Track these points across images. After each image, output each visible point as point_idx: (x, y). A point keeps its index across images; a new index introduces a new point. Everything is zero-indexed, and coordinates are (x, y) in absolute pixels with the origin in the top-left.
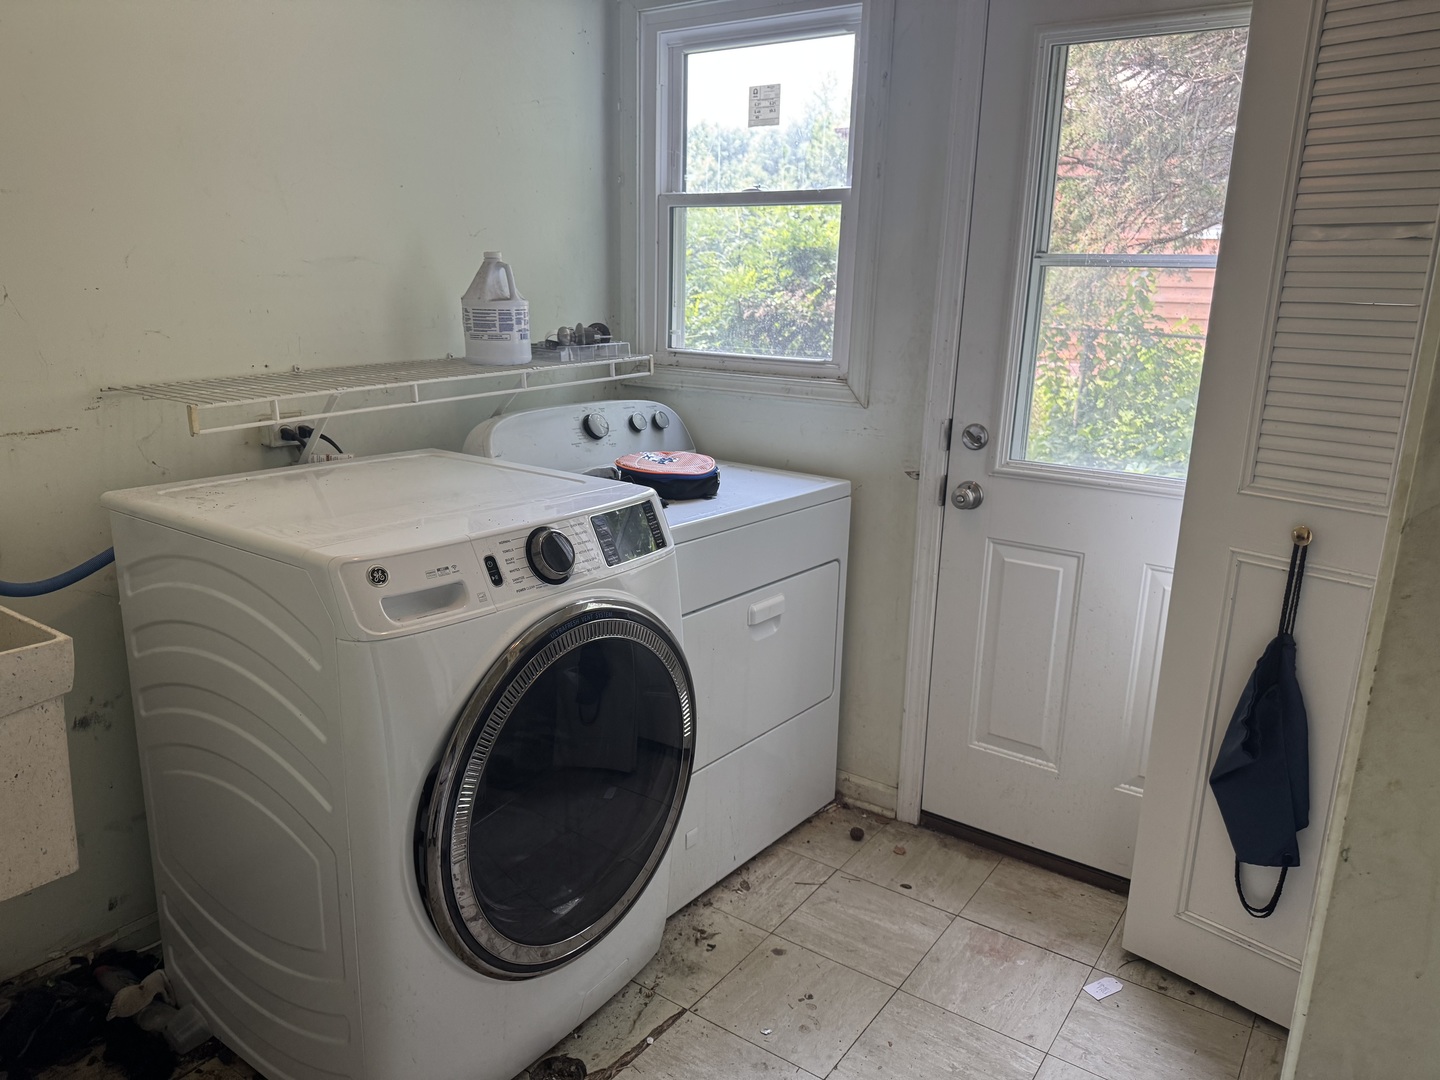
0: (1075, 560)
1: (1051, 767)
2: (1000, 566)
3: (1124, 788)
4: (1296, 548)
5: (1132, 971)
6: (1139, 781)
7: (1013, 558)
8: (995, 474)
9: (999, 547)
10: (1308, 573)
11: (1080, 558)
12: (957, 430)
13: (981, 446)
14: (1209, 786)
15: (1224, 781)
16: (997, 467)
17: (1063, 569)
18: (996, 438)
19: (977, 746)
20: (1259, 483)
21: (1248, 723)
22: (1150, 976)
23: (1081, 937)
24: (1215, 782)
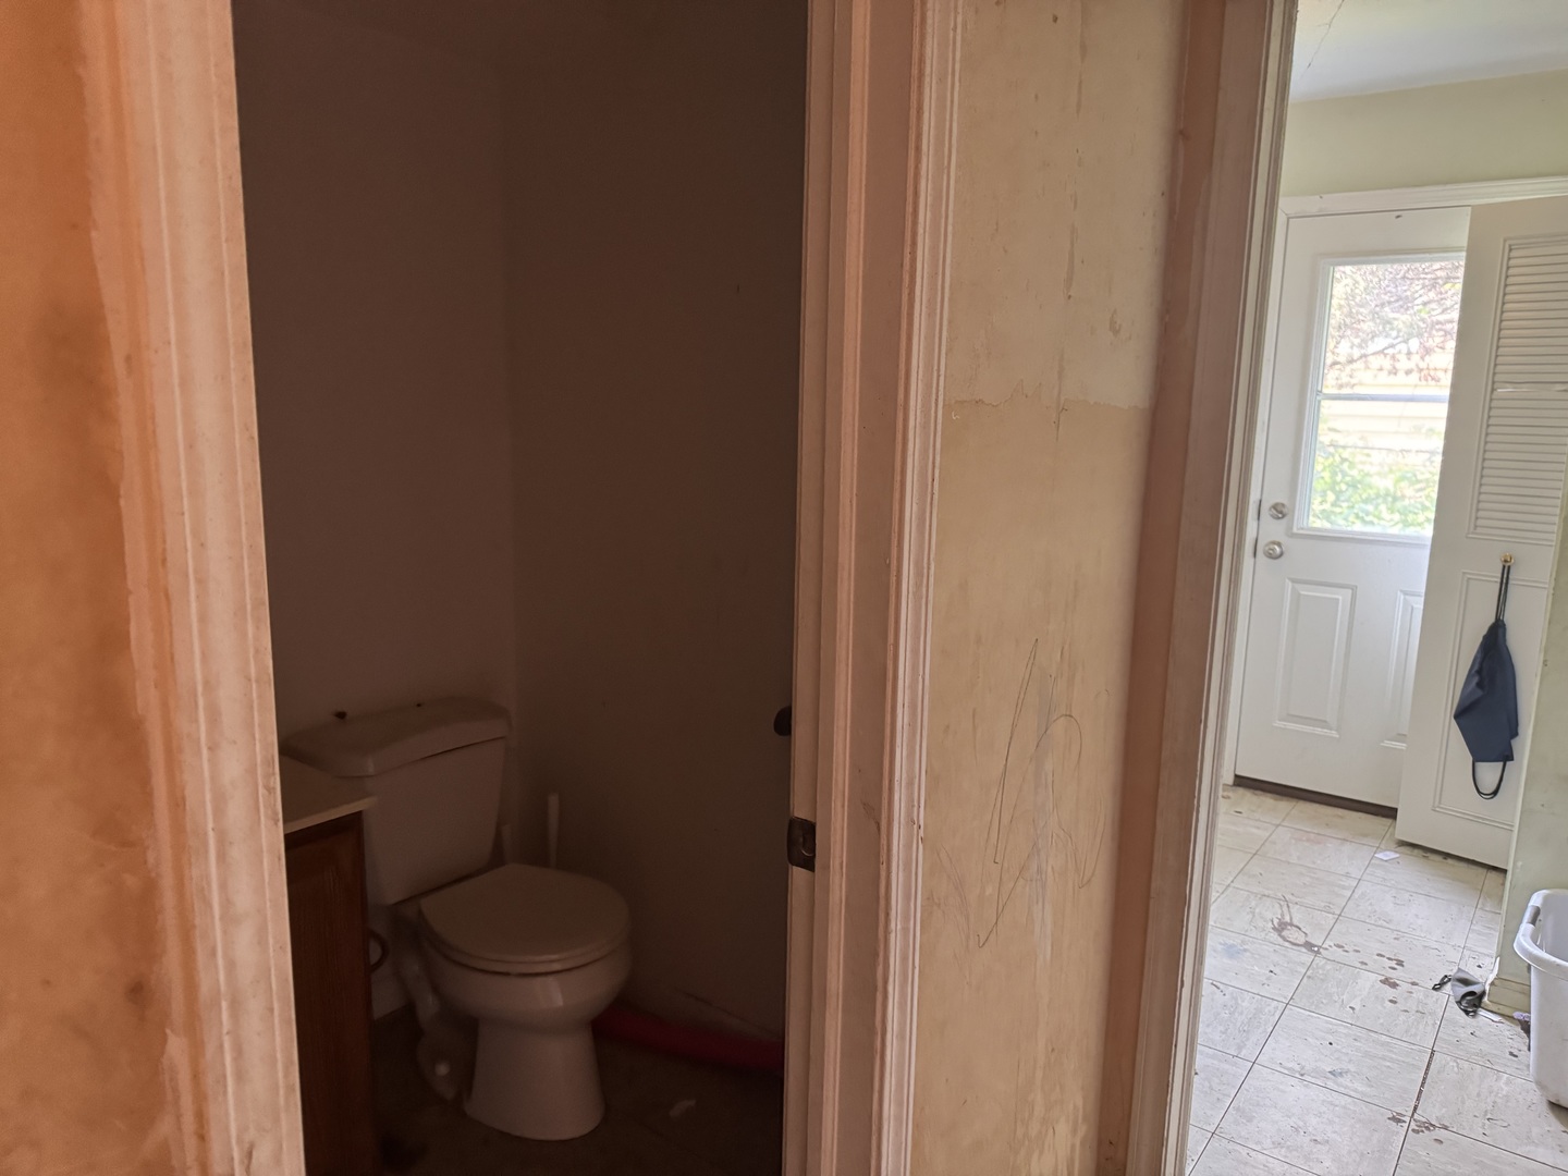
0: (1350, 591)
1: (1334, 734)
2: (1297, 597)
3: (1387, 743)
4: (1504, 567)
5: (1403, 849)
6: (1401, 737)
7: (1305, 591)
8: (1293, 535)
9: (1297, 586)
10: (1511, 582)
11: (1354, 589)
12: (1266, 506)
13: (1284, 516)
14: (1453, 721)
15: (1464, 714)
16: (1295, 530)
17: (1343, 596)
18: (1293, 511)
19: (1278, 724)
20: (1479, 530)
21: (1479, 672)
22: (1416, 851)
23: (1365, 835)
24: (1457, 717)
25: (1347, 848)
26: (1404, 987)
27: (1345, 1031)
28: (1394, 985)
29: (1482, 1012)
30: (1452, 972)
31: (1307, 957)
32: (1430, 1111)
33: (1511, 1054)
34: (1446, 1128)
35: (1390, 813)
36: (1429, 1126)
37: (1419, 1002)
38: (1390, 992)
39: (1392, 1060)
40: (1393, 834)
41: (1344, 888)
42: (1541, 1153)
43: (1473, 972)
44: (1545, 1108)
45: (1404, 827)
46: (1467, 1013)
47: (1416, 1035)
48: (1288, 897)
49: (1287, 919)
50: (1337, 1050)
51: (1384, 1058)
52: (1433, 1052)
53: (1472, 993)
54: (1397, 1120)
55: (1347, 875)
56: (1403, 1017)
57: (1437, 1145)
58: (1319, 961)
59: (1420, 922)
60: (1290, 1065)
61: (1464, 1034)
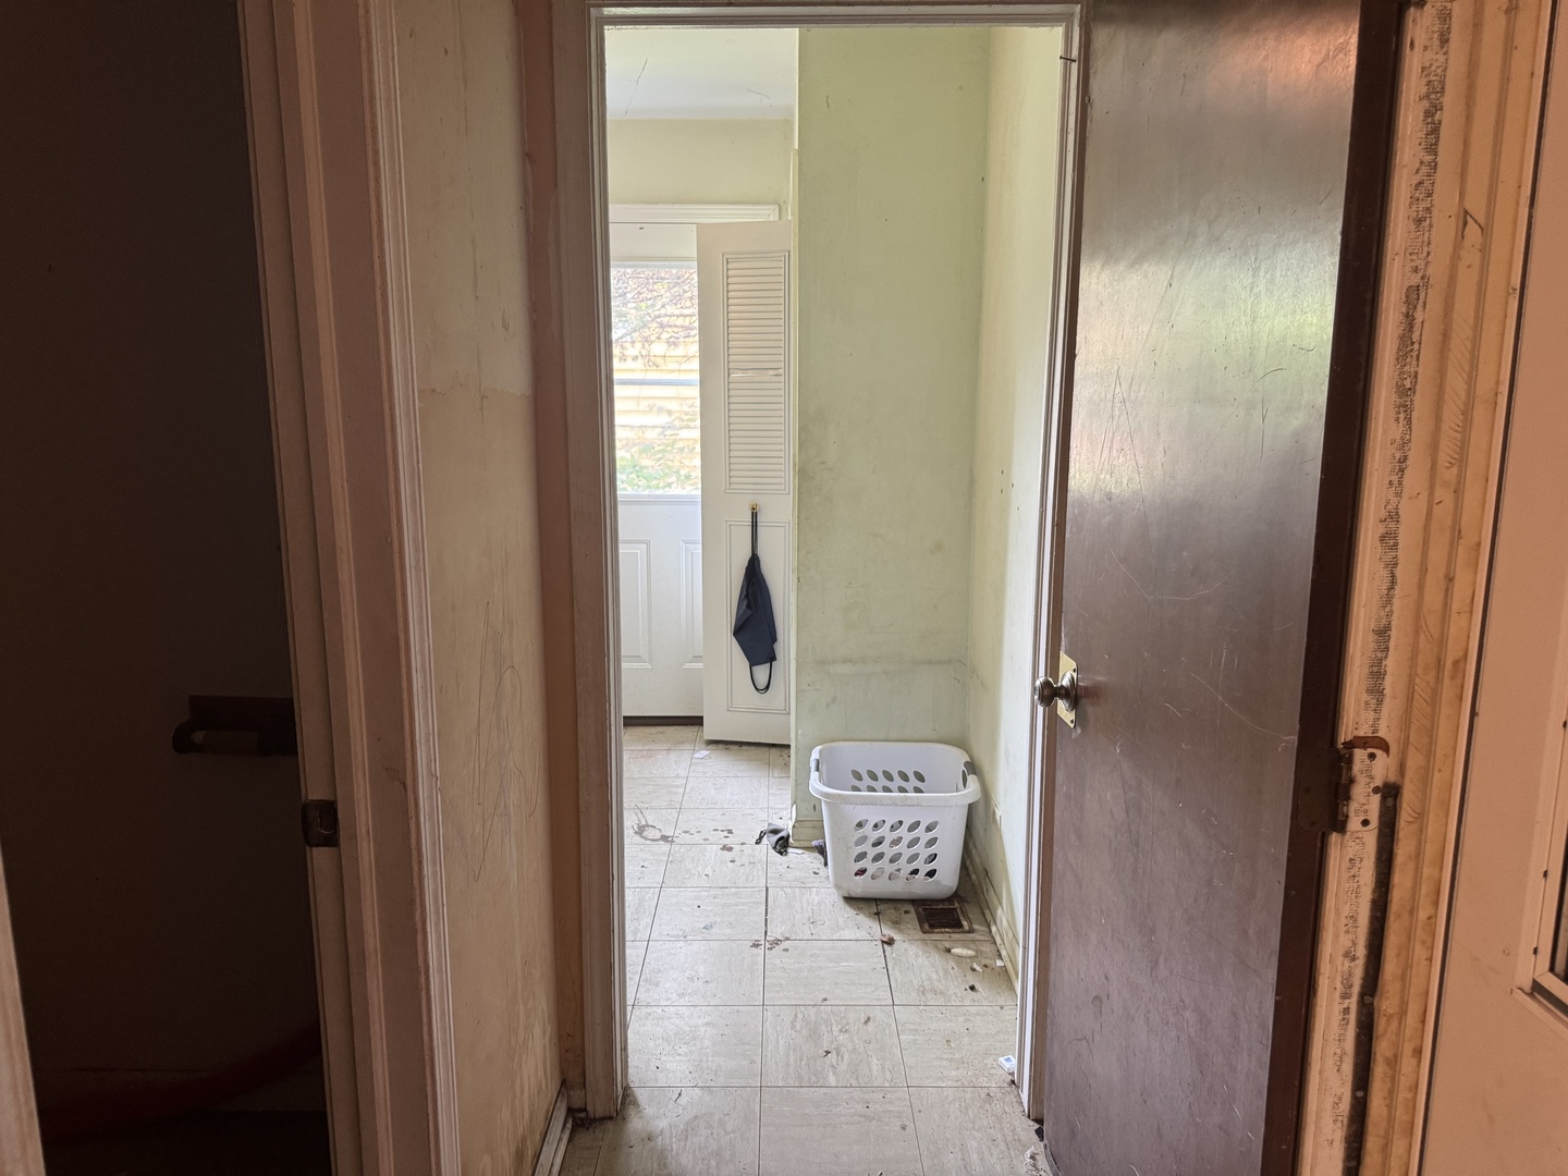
0: (644, 546)
1: (648, 666)
3: (687, 666)
4: (753, 513)
5: (711, 747)
6: (697, 658)
10: (759, 524)
11: (647, 543)
14: (733, 638)
15: (739, 631)
17: (641, 551)
20: (733, 486)
21: (747, 596)
22: (720, 746)
23: (683, 743)
24: (734, 634)
25: (673, 756)
26: (737, 848)
27: (706, 894)
28: (730, 849)
29: (790, 850)
30: (765, 827)
31: (665, 847)
32: (776, 932)
33: (815, 873)
34: (788, 939)
35: (697, 721)
36: (777, 942)
37: (749, 856)
38: (728, 855)
39: (743, 904)
40: (702, 737)
41: (678, 787)
42: (847, 934)
43: (779, 824)
44: (841, 903)
45: (710, 730)
46: (781, 853)
47: (753, 880)
48: (640, 805)
49: (643, 823)
50: (705, 910)
51: (737, 905)
52: (767, 889)
53: (782, 838)
54: (756, 945)
55: (678, 776)
56: (742, 870)
57: (785, 953)
58: (675, 848)
59: (736, 798)
60: (675, 933)
61: (783, 869)
